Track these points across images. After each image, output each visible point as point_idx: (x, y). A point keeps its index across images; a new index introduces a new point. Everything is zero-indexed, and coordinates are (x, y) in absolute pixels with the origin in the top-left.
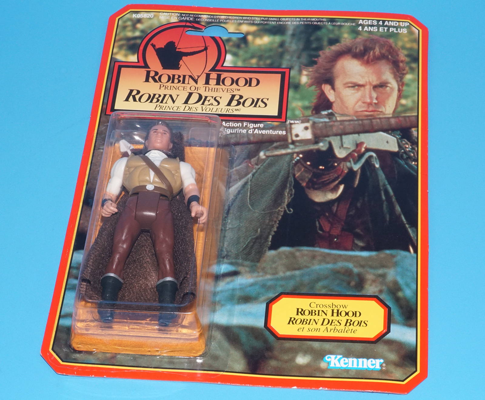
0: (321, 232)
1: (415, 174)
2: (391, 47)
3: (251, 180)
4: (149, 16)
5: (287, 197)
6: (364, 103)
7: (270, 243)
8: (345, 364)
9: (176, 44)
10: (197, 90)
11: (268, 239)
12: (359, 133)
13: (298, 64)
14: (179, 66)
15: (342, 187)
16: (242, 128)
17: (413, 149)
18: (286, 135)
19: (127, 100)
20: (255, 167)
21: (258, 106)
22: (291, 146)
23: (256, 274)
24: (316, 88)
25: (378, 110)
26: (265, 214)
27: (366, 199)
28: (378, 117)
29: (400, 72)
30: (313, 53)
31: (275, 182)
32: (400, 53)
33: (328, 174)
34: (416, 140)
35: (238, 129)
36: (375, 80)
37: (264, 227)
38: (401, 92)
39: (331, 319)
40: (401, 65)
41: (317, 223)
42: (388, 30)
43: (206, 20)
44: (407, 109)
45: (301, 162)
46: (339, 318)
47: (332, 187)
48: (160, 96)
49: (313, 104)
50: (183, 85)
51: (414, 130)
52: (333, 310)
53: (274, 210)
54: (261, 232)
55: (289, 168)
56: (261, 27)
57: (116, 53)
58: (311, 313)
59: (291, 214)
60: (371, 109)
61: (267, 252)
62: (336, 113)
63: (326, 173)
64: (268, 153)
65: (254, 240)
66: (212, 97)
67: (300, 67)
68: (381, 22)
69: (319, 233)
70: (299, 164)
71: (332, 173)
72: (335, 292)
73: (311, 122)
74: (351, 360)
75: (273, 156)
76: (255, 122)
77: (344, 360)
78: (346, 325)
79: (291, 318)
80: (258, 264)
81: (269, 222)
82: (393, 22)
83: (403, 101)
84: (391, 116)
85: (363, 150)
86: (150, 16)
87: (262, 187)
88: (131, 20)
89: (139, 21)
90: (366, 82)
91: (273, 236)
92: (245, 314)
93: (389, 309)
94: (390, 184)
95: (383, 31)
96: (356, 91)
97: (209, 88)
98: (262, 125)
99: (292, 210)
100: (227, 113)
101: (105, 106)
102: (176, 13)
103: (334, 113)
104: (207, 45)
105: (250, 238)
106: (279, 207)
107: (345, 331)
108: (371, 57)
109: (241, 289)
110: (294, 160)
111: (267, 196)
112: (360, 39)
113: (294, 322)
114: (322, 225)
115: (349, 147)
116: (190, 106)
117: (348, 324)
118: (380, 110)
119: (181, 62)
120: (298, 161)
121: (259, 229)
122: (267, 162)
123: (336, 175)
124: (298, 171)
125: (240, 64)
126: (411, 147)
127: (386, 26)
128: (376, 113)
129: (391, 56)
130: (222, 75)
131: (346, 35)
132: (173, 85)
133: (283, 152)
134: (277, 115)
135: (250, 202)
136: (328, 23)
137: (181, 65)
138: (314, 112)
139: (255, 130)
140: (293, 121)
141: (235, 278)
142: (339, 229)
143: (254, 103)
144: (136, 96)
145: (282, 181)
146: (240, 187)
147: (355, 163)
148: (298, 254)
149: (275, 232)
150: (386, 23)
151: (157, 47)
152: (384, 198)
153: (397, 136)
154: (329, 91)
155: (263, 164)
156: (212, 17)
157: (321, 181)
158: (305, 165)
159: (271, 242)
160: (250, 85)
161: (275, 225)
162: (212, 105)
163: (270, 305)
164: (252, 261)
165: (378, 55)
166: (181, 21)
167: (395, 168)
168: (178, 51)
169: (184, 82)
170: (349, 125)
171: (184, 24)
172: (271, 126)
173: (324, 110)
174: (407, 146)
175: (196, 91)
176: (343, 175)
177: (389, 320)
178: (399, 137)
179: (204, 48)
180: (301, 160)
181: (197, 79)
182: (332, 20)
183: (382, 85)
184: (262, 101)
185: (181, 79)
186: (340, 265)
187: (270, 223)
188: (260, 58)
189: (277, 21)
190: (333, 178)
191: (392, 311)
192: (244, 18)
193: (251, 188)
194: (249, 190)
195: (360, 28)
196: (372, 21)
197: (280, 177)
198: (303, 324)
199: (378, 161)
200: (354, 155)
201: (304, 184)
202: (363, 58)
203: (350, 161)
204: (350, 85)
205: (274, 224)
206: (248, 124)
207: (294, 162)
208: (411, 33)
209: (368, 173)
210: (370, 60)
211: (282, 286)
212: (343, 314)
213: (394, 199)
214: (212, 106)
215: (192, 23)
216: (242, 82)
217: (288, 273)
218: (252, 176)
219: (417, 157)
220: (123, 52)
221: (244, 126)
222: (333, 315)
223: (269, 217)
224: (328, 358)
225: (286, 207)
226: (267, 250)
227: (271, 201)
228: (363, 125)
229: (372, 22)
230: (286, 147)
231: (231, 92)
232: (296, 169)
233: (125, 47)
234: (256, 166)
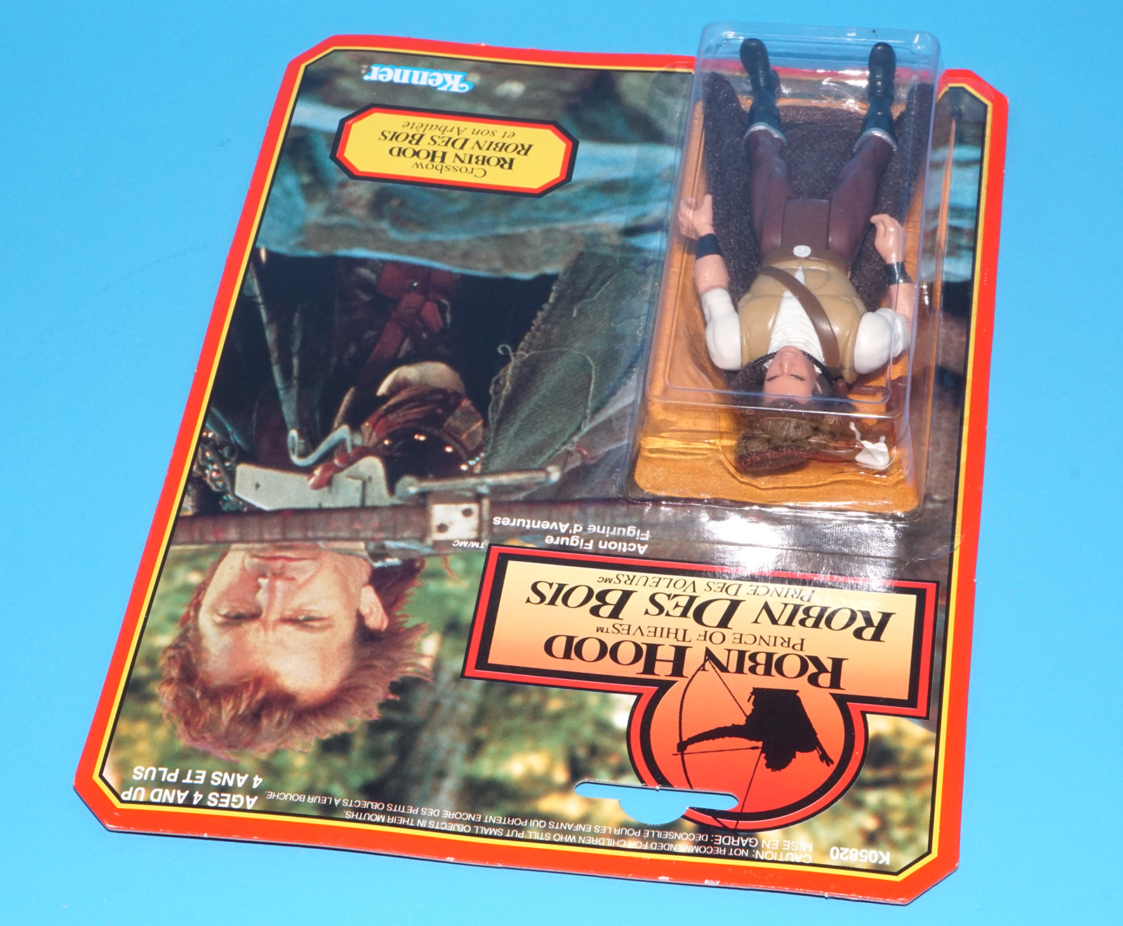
0: (444, 301)
1: (214, 410)
2: (187, 723)
3: (585, 418)
4: (842, 854)
5: (508, 377)
6: (293, 579)
7: (554, 288)
8: (434, 77)
9: (763, 761)
10: (706, 632)
11: (557, 295)
12: (320, 510)
13: (440, 688)
14: (753, 697)
15: (383, 389)
16: (597, 538)
17: (202, 468)
18: (492, 515)
19: (886, 617)
20: (572, 446)
21: (555, 587)
22: (484, 490)
23: (588, 231)
24: (403, 622)
25: (262, 562)
26: (559, 346)
27: (334, 360)
28: (265, 545)
29: (183, 652)
30: (397, 716)
31: (531, 412)
32: (170, 705)
33: (408, 421)
34: (190, 487)
35: (607, 536)
36: (251, 633)
37: (563, 319)
38: (195, 602)
39: (449, 149)
40: (175, 673)
41: (448, 321)
42: (182, 775)
43: (680, 836)
44: (191, 561)
45: (467, 453)
46: (431, 148)
47: (403, 392)
48: (802, 622)
49: (418, 582)
50: (742, 647)
51: (189, 510)
52: (443, 161)
53: (540, 352)
54: (571, 311)
55: (495, 441)
56: (528, 808)
57: (925, 742)
58: (486, 161)
59: (503, 343)
60: (279, 564)
61: (561, 271)
62: (366, 560)
63: (413, 424)
64: (540, 476)
65: (588, 293)
66: (668, 614)
67: (435, 679)
68: (195, 802)
69: (448, 300)
70: (472, 448)
71: (399, 424)
72: (432, 192)
73: (429, 541)
74: (423, 82)
75: (529, 470)
76: (564, 548)
77: (434, 82)
78: (422, 136)
79: (526, 154)
80: (581, 248)
81: (552, 329)
82: (164, 801)
83: (195, 578)
84: (234, 546)
85: (317, 472)
86: (841, 851)
87: (562, 402)
88: (895, 845)
89: (871, 839)
90: (274, 629)
91: (546, 300)
92: (615, 163)
93: (333, 157)
94: (275, 391)
95: (198, 772)
96: (304, 608)
97: (676, 637)
98: (549, 540)
99: (500, 351)
100: (631, 574)
101: (942, 602)
102: (765, 861)
103: (369, 559)
104: (679, 757)
105: (595, 298)
106: (529, 358)
107: (424, 127)
108: (245, 696)
109: (621, 205)
110: (482, 459)
111: (553, 383)
112: (264, 750)
113: (520, 148)
114: (438, 314)
115: (350, 480)
116: (723, 595)
117: (417, 137)
118: (256, 560)
119: (749, 708)
120: (472, 455)
121: (574, 315)
122: (546, 457)
123: (391, 417)
124: (474, 433)
125: (593, 699)
126: (207, 472)
127: (184, 788)
128: (267, 555)
129: (193, 696)
130: (642, 670)
131: (300, 762)
132: (770, 649)
133: (504, 479)
134: (510, 562)
135: (591, 372)
136: (341, 803)
137: (749, 701)
138: (418, 564)
139: (568, 530)
140: (473, 546)
141: (631, 223)
142: (403, 304)
143: (562, 594)
144: (864, 625)
145: (515, 413)
146: (611, 403)
147: (342, 442)
148: (498, 265)
149: (542, 309)
150: (182, 796)
151: (815, 754)
152: (295, 362)
153: (231, 498)
154: (371, 613)
155: (553, 454)
156: (663, 847)
157: (427, 408)
158: (458, 446)
159: (550, 291)
160: (570, 639)
161: (540, 322)
162: (669, 596)
163: (564, 177)
164: (594, 255)
165: (228, 702)
166: (751, 832)
167: (255, 425)
168: (758, 741)
169: (742, 654)
170: (338, 529)
171: (743, 824)
172: (528, 537)
173: (391, 568)
174: (214, 474)
175: (710, 631)
176: (374, 417)
177: (338, 139)
178: (228, 498)
179: (685, 749)
180: (465, 457)
181: (705, 661)
182: (328, 811)
183: (235, 620)
184: (543, 598)
185: (748, 663)
186: (414, 238)
187: (550, 326)
188: (536, 713)
189: (481, 824)
190: (398, 411)
191: (329, 153)
192: (572, 839)
193: (587, 401)
194: (590, 397)
195: (257, 781)
196: (220, 805)
197: (518, 423)
198: (504, 144)
199: (290, 445)
200: (340, 462)
201: (466, 403)
202: (268, 693)
203: (354, 446)
204: (316, 624)
205: (543, 323)
206: (581, 545)
207: (482, 455)
208: (124, 767)
209: (317, 417)
210: (251, 687)
211: (538, 209)
212: (423, 154)
213: (274, 356)
214: (669, 593)
215: (720, 825)
216: (591, 649)
217: (522, 230)
218: (582, 426)
219: (200, 449)
220: (908, 745)
221: (592, 541)
222: (444, 154)
223: (550, 339)
224: (464, 88)
225: (513, 358)
226: (561, 276)
227: (544, 371)
228: (306, 528)
229: (219, 802)
230: (496, 490)
231: (621, 625)
232: (479, 439)
233: (904, 758)
234: (570, 449)
